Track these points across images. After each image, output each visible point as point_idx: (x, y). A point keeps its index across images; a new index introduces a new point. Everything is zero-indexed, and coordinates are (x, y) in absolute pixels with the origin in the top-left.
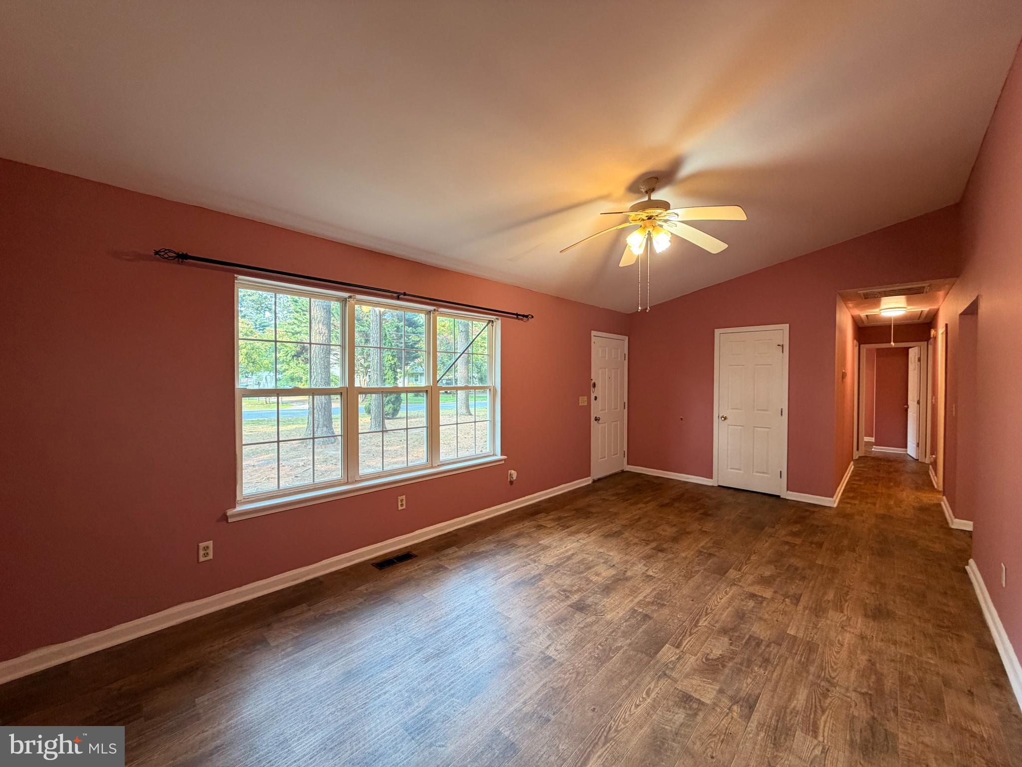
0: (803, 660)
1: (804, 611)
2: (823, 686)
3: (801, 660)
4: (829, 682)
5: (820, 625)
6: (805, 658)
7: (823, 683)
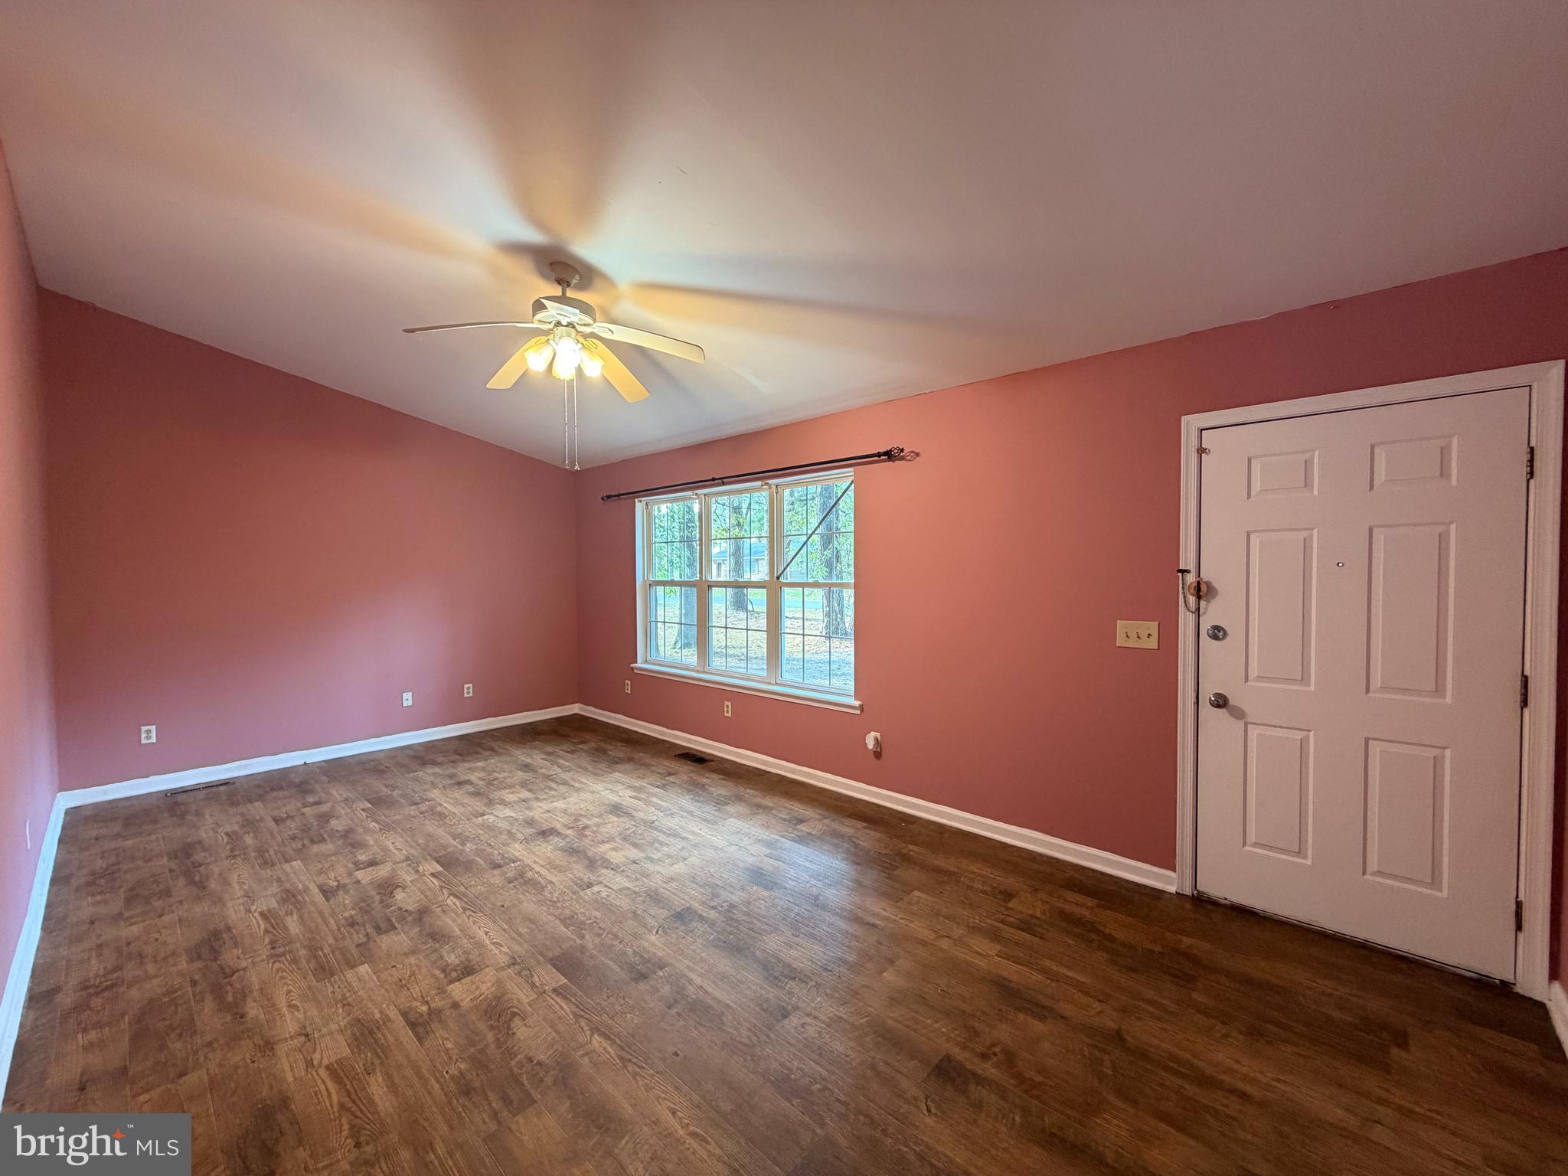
0: (320, 953)
1: (381, 1012)
2: (280, 947)
3: (322, 951)
4: (276, 956)
5: (340, 1010)
6: (320, 956)
7: (282, 950)
